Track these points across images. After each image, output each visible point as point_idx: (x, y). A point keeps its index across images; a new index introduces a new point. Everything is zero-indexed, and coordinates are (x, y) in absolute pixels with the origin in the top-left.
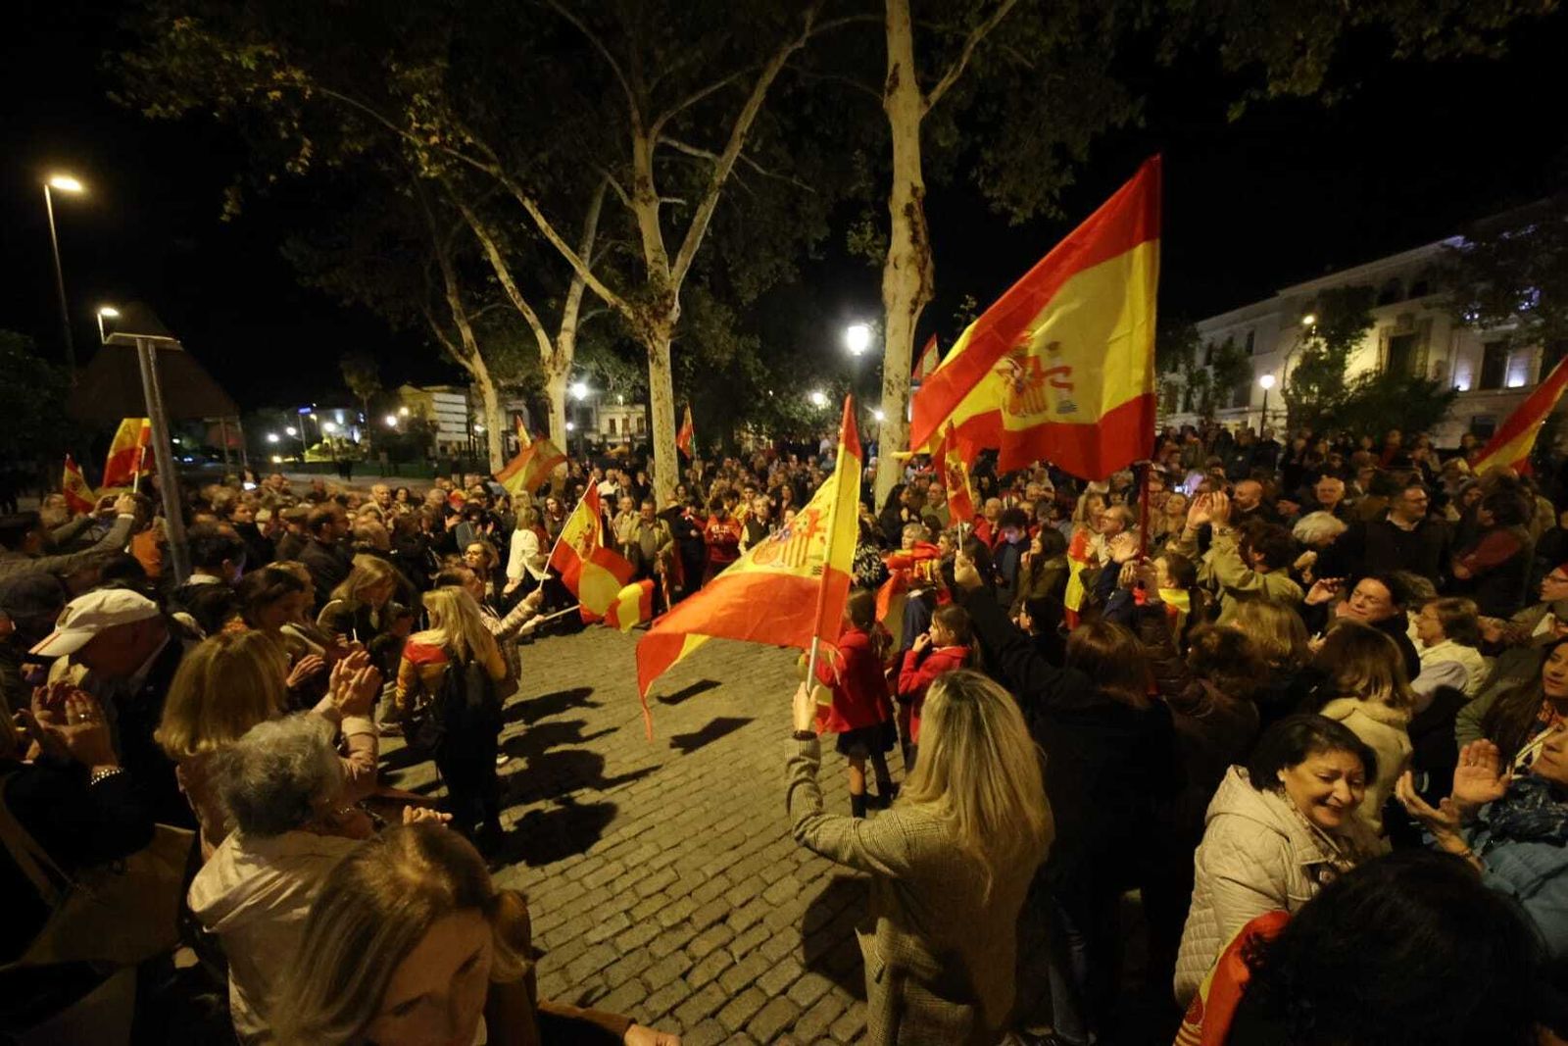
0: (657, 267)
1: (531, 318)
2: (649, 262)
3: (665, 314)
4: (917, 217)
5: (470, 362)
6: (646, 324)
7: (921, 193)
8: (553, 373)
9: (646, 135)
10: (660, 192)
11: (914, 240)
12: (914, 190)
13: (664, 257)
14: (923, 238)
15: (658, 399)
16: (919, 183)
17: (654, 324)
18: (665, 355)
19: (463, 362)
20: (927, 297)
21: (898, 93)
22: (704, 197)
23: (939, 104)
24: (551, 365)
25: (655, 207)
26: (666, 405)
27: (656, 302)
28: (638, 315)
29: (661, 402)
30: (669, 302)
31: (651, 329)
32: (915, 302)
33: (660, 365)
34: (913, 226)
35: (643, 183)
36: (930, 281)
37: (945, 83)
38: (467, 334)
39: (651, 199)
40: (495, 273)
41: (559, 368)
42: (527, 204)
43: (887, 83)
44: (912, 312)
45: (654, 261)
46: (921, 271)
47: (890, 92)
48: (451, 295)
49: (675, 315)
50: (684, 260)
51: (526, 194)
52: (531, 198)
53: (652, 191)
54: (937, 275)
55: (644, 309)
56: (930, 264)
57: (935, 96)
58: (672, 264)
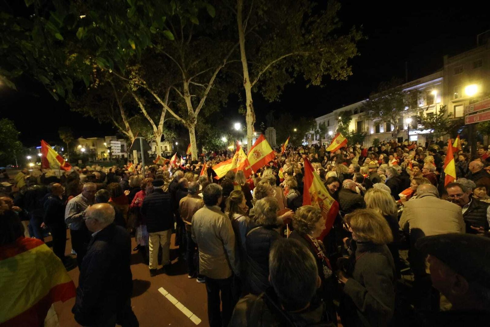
0: (191, 111)
1: (152, 122)
2: (189, 110)
3: (194, 122)
4: (252, 107)
5: (128, 133)
6: (189, 125)
7: (252, 102)
8: (158, 135)
9: (187, 82)
10: (191, 94)
11: (251, 111)
12: (251, 102)
13: (192, 109)
14: (253, 111)
15: (192, 142)
16: (252, 100)
17: (191, 124)
18: (194, 132)
19: (124, 132)
20: (255, 122)
21: (246, 83)
22: (203, 97)
23: (254, 85)
24: (157, 134)
25: (190, 98)
26: (194, 144)
27: (191, 119)
28: (187, 122)
29: (193, 143)
30: (195, 120)
31: (190, 126)
32: (252, 123)
33: (192, 134)
34: (251, 108)
35: (187, 92)
36: (255, 119)
37: (255, 82)
38: (127, 125)
39: (189, 96)
40: (141, 110)
41: (159, 134)
42: (155, 95)
43: (244, 81)
44: (252, 125)
45: (190, 110)
46: (253, 117)
47: (245, 83)
48: (123, 114)
49: (196, 122)
50: (198, 110)
51: (154, 93)
52: (156, 94)
53: (189, 94)
54: (256, 118)
55: (188, 121)
56: (255, 116)
57: (253, 84)
58: (194, 111)
